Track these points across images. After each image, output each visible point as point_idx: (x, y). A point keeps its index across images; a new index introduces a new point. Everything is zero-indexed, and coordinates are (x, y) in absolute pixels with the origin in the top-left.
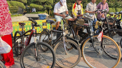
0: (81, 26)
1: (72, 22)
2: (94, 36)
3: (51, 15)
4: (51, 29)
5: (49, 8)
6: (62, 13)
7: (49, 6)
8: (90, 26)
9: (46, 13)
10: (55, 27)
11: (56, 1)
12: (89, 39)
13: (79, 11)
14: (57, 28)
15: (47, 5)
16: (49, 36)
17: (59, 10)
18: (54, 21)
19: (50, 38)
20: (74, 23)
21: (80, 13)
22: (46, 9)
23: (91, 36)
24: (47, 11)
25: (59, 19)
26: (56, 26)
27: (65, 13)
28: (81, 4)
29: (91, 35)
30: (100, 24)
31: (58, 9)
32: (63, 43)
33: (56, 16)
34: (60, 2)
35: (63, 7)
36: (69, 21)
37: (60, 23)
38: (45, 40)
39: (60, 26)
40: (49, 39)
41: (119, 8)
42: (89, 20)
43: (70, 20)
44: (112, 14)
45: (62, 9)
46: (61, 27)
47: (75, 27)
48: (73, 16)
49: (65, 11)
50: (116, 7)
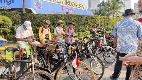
0: (53, 52)
1: (41, 48)
2: (69, 63)
3: (9, 40)
4: (13, 59)
5: (6, 31)
6: (27, 38)
7: (7, 29)
8: (63, 52)
9: (3, 37)
10: (17, 55)
11: (15, 24)
12: (63, 67)
13: (46, 35)
14: (21, 57)
15: (3, 27)
16: (10, 69)
17: (23, 34)
18: (17, 49)
19: (12, 71)
20: (44, 49)
21: (48, 37)
22: (2, 33)
23: (65, 63)
24: (4, 35)
25: (23, 45)
26: (20, 54)
27: (30, 38)
28: (48, 28)
29: (65, 61)
30: (73, 49)
31: (21, 34)
32: (33, 75)
33: (20, 42)
34: (24, 25)
35: (28, 31)
36: (38, 48)
37: (25, 50)
38: (4, 74)
39: (24, 53)
40: (11, 73)
41: (81, 32)
42: (62, 45)
43: (39, 46)
44: (81, 38)
45: (27, 33)
46: (26, 54)
47: (46, 54)
48: (40, 41)
49: (30, 35)
50: (78, 31)
